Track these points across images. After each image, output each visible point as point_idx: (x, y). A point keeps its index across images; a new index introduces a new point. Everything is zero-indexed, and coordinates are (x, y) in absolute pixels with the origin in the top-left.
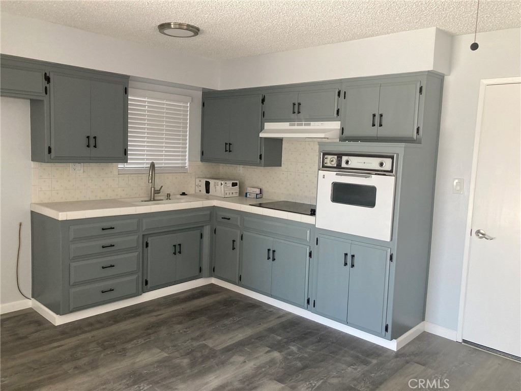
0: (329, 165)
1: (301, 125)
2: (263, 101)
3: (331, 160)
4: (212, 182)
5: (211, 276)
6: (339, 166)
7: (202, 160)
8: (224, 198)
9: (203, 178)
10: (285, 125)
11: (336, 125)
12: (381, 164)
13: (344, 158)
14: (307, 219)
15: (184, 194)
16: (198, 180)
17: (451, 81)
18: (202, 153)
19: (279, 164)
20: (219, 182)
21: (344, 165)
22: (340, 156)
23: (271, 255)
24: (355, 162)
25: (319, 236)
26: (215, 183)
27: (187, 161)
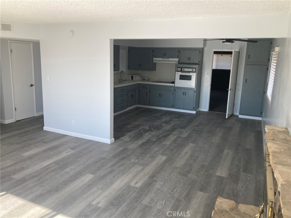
0: (179, 70)
1: (166, 59)
2: (153, 51)
3: (179, 69)
4: (134, 76)
6: (181, 71)
7: (128, 69)
8: (139, 81)
9: (130, 75)
10: (161, 59)
11: (177, 59)
12: (193, 70)
13: (183, 69)
14: (173, 85)
15: (126, 80)
16: (128, 76)
17: (205, 49)
18: (129, 67)
19: (156, 70)
20: (137, 76)
21: (183, 70)
22: (182, 68)
23: (160, 95)
24: (186, 70)
25: (176, 89)
26: (135, 76)
27: (125, 70)
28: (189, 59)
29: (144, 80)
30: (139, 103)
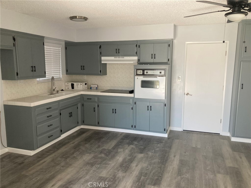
0: (139, 74)
1: (120, 58)
2: (100, 47)
3: (140, 72)
4: (75, 84)
5: (82, 125)
6: (143, 74)
7: (67, 74)
8: (83, 90)
9: (69, 82)
10: (112, 58)
11: (136, 58)
12: (161, 73)
13: (145, 71)
14: (131, 95)
15: (62, 90)
16: (66, 84)
18: (67, 71)
19: (105, 74)
20: (80, 84)
21: (145, 73)
22: (143, 70)
23: (114, 111)
24: (150, 72)
26: (77, 84)
27: (61, 75)
28: (153, 56)
29: (90, 89)
30: (83, 123)
